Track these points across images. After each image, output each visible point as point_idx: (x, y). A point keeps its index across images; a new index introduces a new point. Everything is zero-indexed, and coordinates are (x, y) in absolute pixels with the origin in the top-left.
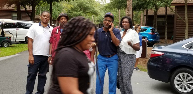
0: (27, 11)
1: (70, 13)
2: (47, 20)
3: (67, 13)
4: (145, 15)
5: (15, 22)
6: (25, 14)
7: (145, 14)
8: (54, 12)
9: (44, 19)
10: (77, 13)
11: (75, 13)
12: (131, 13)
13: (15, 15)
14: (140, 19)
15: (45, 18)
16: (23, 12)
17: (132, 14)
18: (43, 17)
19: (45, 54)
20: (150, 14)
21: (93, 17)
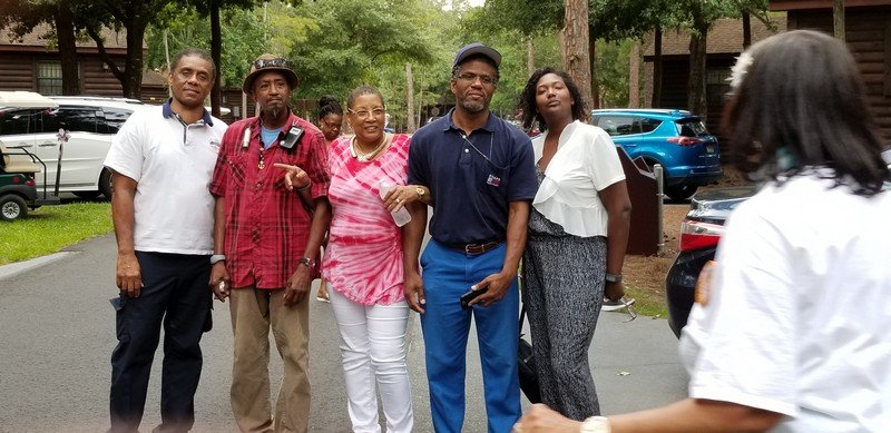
0: (107, 52)
1: (302, 58)
2: (198, 89)
3: (291, 55)
4: (647, 59)
5: (54, 102)
6: (98, 68)
7: (651, 51)
8: (231, 52)
9: (187, 86)
10: (338, 56)
11: (328, 54)
12: (582, 50)
13: (53, 72)
14: (628, 77)
15: (190, 83)
16: (86, 56)
17: (587, 55)
18: (182, 79)
19: (190, 248)
20: (673, 53)
21: (408, 70)
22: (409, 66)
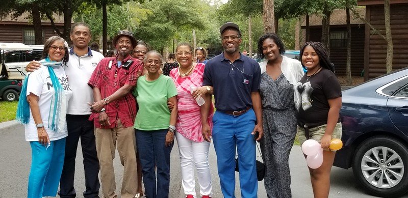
1: (145, 27)
3: (140, 26)
5: (30, 48)
7: (304, 24)
8: (112, 24)
10: (161, 26)
11: (157, 25)
13: (31, 34)
17: (274, 26)
20: (315, 25)
21: (194, 33)
22: (194, 31)
